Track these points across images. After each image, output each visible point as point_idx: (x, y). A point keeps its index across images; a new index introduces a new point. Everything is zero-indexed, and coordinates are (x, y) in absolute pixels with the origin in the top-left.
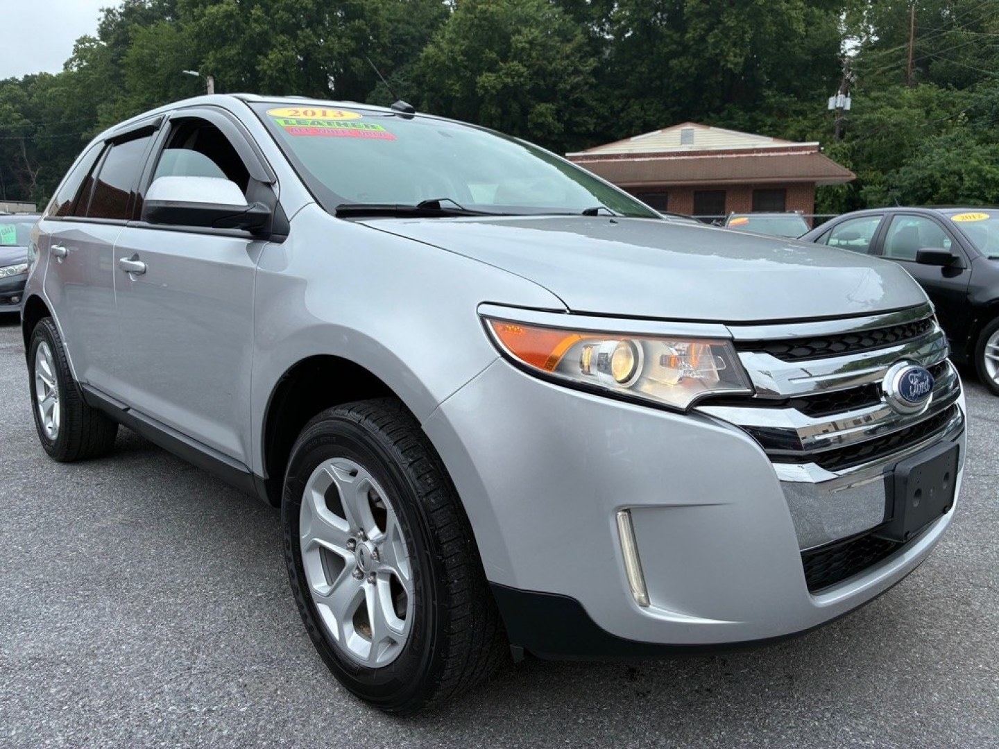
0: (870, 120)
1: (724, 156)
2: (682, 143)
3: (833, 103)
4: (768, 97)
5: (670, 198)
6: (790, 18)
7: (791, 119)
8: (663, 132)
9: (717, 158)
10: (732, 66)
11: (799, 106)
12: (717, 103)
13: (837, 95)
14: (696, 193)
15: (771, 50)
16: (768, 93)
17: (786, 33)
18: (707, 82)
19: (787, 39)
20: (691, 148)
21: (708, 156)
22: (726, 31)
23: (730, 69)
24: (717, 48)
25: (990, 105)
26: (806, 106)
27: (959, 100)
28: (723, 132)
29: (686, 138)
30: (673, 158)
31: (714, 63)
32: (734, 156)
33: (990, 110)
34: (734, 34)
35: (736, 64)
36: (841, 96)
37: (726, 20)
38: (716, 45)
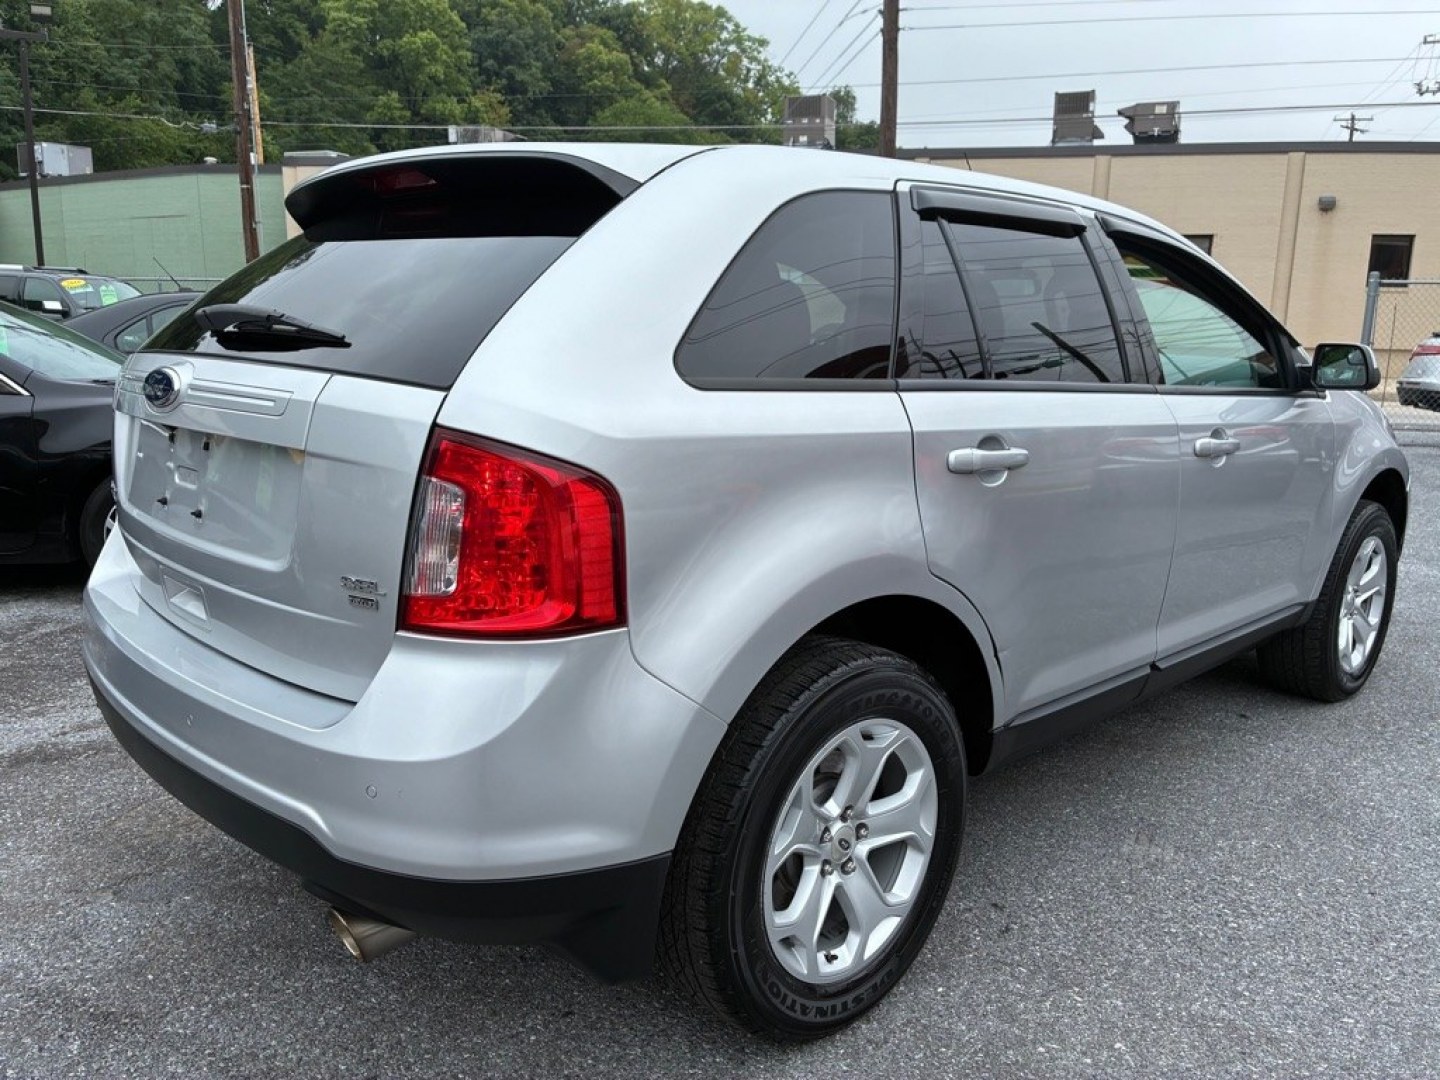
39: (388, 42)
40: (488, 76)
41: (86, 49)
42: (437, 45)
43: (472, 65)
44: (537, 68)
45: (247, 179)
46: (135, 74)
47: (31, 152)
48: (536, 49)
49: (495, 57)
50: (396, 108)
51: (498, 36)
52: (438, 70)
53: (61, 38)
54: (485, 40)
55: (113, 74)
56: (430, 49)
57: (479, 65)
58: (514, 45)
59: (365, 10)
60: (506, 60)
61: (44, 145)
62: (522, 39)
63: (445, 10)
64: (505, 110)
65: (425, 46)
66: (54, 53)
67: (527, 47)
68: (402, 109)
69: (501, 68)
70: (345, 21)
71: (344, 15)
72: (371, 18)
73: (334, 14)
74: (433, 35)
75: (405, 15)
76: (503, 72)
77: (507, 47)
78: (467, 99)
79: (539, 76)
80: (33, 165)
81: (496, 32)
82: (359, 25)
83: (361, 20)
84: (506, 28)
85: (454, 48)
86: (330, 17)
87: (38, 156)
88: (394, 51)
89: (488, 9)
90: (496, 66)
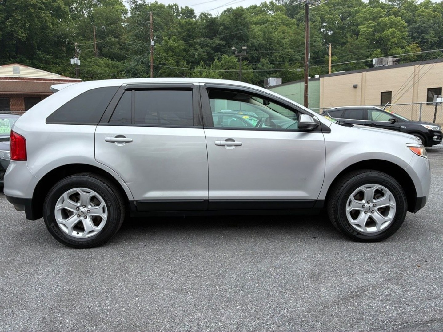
0: (90, 71)
1: (38, 81)
2: (14, 74)
3: (72, 61)
4: (40, 54)
5: (11, 100)
6: (46, 20)
7: (52, 65)
8: (2, 67)
9: (34, 82)
10: (21, 38)
11: (54, 60)
12: (14, 54)
13: (74, 58)
14: (25, 98)
15: (38, 33)
16: (39, 52)
17: (44, 27)
18: (7, 43)
19: (44, 29)
20: (19, 76)
21: (29, 81)
22: (16, 21)
23: (20, 39)
24: (12, 28)
25: (131, 69)
26: (58, 60)
27: (120, 66)
28: (35, 70)
29: (15, 71)
30: (10, 80)
31: (11, 35)
32: (43, 81)
33: (132, 71)
34: (20, 23)
35: (23, 37)
36: (76, 59)
37: (15, 16)
38: (11, 26)
39: (379, 34)
40: (414, 39)
41: (288, 52)
42: (395, 32)
43: (408, 36)
44: (432, 33)
45: (306, 83)
46: (300, 57)
47: (267, 81)
48: (433, 27)
49: (418, 32)
50: (379, 54)
51: (419, 25)
52: (395, 40)
53: (281, 50)
54: (414, 27)
55: (295, 58)
56: (393, 34)
57: (412, 36)
58: (425, 27)
59: (372, 26)
60: (422, 32)
61: (270, 78)
62: (428, 25)
63: (400, 21)
64: (420, 49)
65: (391, 33)
66: (279, 54)
67: (430, 27)
68: (381, 54)
69: (419, 35)
70: (365, 31)
71: (365, 29)
72: (374, 28)
73: (362, 29)
74: (394, 29)
75: (386, 25)
76: (420, 37)
77: (423, 28)
78: (405, 48)
79: (433, 36)
80: (268, 84)
81: (419, 24)
82: (370, 31)
83: (370, 29)
84: (422, 22)
85: (402, 32)
86: (361, 31)
87: (269, 81)
88: (380, 37)
89: (417, 17)
90: (418, 35)
